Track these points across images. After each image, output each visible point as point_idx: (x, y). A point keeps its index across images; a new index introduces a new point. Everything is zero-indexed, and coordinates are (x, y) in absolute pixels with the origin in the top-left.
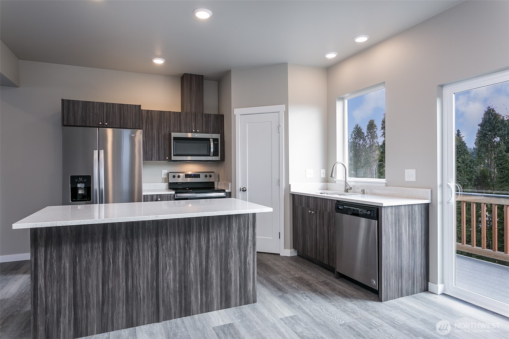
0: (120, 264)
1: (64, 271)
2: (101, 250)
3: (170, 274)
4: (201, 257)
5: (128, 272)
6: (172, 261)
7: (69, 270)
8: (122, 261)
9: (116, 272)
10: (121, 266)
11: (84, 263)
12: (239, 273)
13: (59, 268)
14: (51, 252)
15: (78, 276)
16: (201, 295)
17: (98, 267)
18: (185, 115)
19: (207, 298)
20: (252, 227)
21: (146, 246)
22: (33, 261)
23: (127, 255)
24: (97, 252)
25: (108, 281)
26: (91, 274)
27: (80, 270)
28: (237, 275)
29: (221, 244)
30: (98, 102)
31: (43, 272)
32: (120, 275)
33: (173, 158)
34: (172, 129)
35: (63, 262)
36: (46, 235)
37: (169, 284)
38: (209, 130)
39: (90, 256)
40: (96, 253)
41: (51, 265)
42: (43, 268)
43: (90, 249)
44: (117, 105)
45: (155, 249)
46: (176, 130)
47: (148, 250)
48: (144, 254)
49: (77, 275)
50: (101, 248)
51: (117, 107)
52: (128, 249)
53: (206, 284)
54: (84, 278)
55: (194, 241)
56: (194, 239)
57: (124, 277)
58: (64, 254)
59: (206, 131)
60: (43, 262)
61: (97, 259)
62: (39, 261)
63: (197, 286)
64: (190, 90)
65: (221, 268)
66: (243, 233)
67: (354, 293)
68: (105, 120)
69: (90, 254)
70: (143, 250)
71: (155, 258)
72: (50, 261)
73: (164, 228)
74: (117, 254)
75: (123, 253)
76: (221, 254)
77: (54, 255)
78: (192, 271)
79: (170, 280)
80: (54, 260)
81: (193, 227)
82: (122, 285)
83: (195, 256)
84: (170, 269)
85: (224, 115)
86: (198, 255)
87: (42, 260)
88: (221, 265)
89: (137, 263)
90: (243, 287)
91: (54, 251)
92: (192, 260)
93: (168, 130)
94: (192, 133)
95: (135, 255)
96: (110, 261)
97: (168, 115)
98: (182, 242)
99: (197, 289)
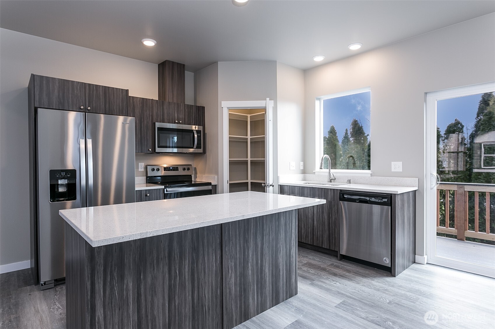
0: (187, 274)
1: (127, 294)
2: (167, 261)
3: (232, 278)
4: (257, 255)
5: (194, 283)
6: (233, 264)
7: (133, 291)
8: (189, 270)
9: (182, 284)
10: (187, 277)
11: (149, 280)
12: (286, 267)
13: (121, 290)
14: (111, 272)
15: (143, 297)
16: (257, 296)
17: (164, 283)
18: (168, 104)
19: (262, 297)
20: (294, 220)
21: (210, 250)
22: (90, 286)
23: (193, 263)
24: (163, 263)
25: (175, 297)
26: (157, 292)
27: (145, 289)
28: (284, 270)
29: (273, 240)
30: (79, 82)
31: (101, 299)
32: (186, 288)
33: (158, 150)
34: (155, 118)
35: (125, 282)
36: (105, 250)
37: (231, 289)
38: (191, 121)
39: (155, 270)
40: (161, 266)
41: (112, 289)
42: (102, 294)
43: (155, 261)
44: (101, 87)
45: (218, 252)
46: (159, 120)
47: (213, 254)
48: (208, 259)
49: (141, 295)
50: (167, 259)
51: (101, 89)
52: (194, 255)
53: (261, 284)
54: (149, 298)
55: (252, 239)
56: (252, 237)
57: (190, 289)
58: (126, 273)
59: (188, 122)
60: (102, 286)
61: (163, 272)
62: (97, 286)
63: (254, 287)
64: (172, 78)
65: (272, 264)
66: (288, 226)
67: (367, 272)
68: (87, 103)
69: (156, 268)
70: (208, 255)
71: (219, 262)
72: (110, 283)
73: (227, 228)
74: (184, 263)
75: (189, 261)
76: (272, 250)
77: (115, 274)
78: (250, 272)
79: (232, 284)
80: (115, 281)
81: (251, 224)
82: (188, 298)
83: (253, 255)
84: (231, 273)
85: (204, 107)
86: (255, 254)
87: (101, 283)
88: (272, 261)
89: (202, 271)
90: (288, 281)
91: (115, 270)
92: (250, 260)
93: (151, 120)
94: (175, 123)
95: (201, 262)
96: (176, 272)
97: (151, 103)
98: (242, 242)
99: (254, 290)
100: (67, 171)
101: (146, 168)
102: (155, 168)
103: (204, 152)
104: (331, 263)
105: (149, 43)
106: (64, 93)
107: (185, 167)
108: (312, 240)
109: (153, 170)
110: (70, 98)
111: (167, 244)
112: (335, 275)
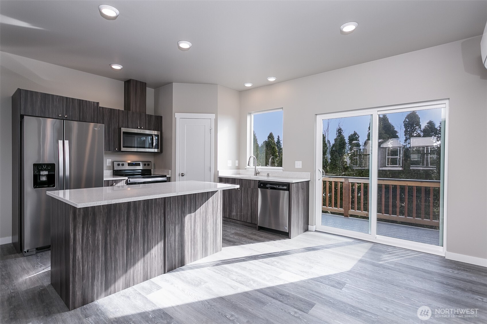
0: (139, 232)
1: (98, 243)
2: (126, 223)
3: (172, 237)
4: (191, 222)
5: (145, 238)
6: (173, 227)
7: (102, 241)
8: (141, 229)
9: (136, 239)
10: (140, 234)
11: (113, 235)
12: (213, 231)
13: (94, 240)
14: (87, 228)
15: (109, 246)
16: (191, 250)
17: (123, 237)
18: (132, 114)
19: (194, 251)
20: (220, 199)
21: (157, 217)
22: (73, 237)
23: (144, 225)
24: (123, 224)
25: (131, 247)
26: (118, 242)
27: (110, 240)
28: (211, 233)
29: (203, 212)
30: (58, 96)
31: (80, 245)
32: (139, 241)
33: (123, 149)
34: (121, 124)
35: (97, 235)
36: (83, 214)
37: (172, 244)
38: (151, 127)
39: (118, 228)
40: (122, 226)
41: (88, 239)
42: (81, 242)
43: (117, 223)
44: (76, 100)
45: (163, 219)
46: (124, 126)
47: (158, 220)
48: (155, 223)
49: (107, 244)
50: (126, 221)
51: (76, 102)
52: (145, 220)
53: (194, 242)
54: (113, 246)
55: (187, 211)
56: (187, 209)
57: (142, 242)
58: (97, 229)
59: (148, 128)
60: (81, 237)
61: (123, 229)
62: (77, 236)
63: (189, 243)
64: (136, 94)
65: (203, 229)
66: (215, 204)
67: (274, 237)
68: (65, 112)
69: (118, 227)
70: (155, 220)
71: (163, 225)
72: (86, 235)
73: (169, 203)
74: (137, 225)
75: (141, 224)
76: (203, 219)
77: (90, 230)
79: (172, 241)
80: (90, 234)
81: (187, 201)
82: (140, 248)
83: (188, 222)
84: (172, 233)
85: (162, 117)
86: (189, 221)
87: (80, 235)
88: (202, 227)
89: (151, 231)
90: (214, 241)
91: (89, 227)
93: (118, 126)
94: (137, 129)
95: (150, 225)
96: (132, 231)
97: (118, 112)
98: (180, 213)
99: (188, 245)
100: (48, 165)
101: (113, 163)
102: (121, 163)
103: (161, 151)
104: (252, 232)
105: (117, 67)
106: (45, 104)
107: (145, 163)
108: (240, 217)
109: (119, 165)
110: (51, 108)
111: (126, 212)
112: (251, 239)
